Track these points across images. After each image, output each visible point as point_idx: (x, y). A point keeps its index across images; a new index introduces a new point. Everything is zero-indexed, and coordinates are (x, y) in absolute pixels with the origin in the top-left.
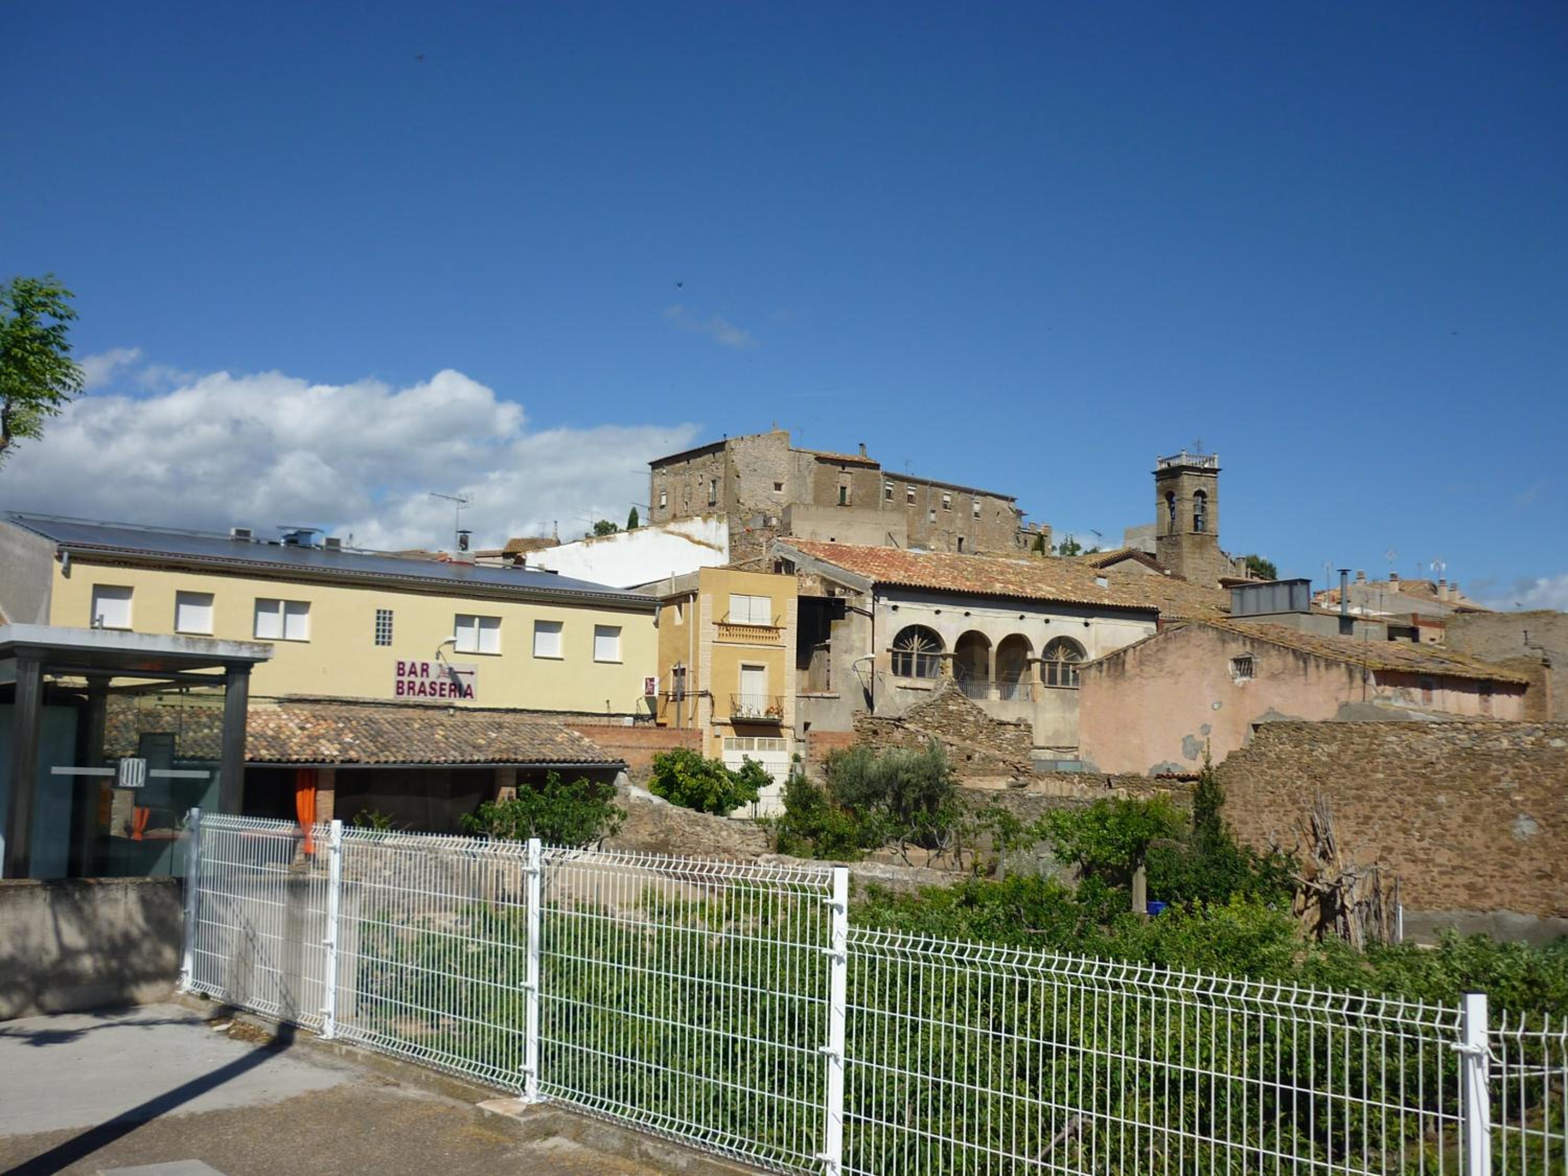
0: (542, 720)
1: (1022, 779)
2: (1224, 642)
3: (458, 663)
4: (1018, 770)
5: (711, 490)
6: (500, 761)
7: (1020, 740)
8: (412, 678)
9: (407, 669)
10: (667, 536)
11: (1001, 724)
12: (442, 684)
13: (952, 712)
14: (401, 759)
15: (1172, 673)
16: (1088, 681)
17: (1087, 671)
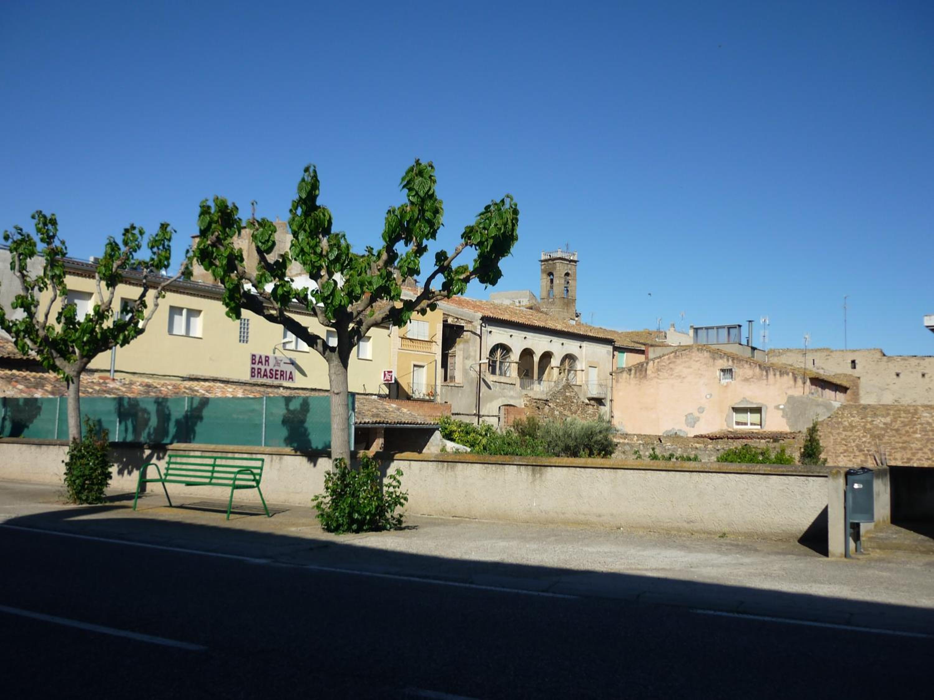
2: (714, 359)
3: (285, 357)
8: (260, 366)
9: (257, 359)
11: (587, 404)
12: (277, 371)
13: (568, 397)
15: (679, 376)
16: (620, 380)
17: (620, 374)
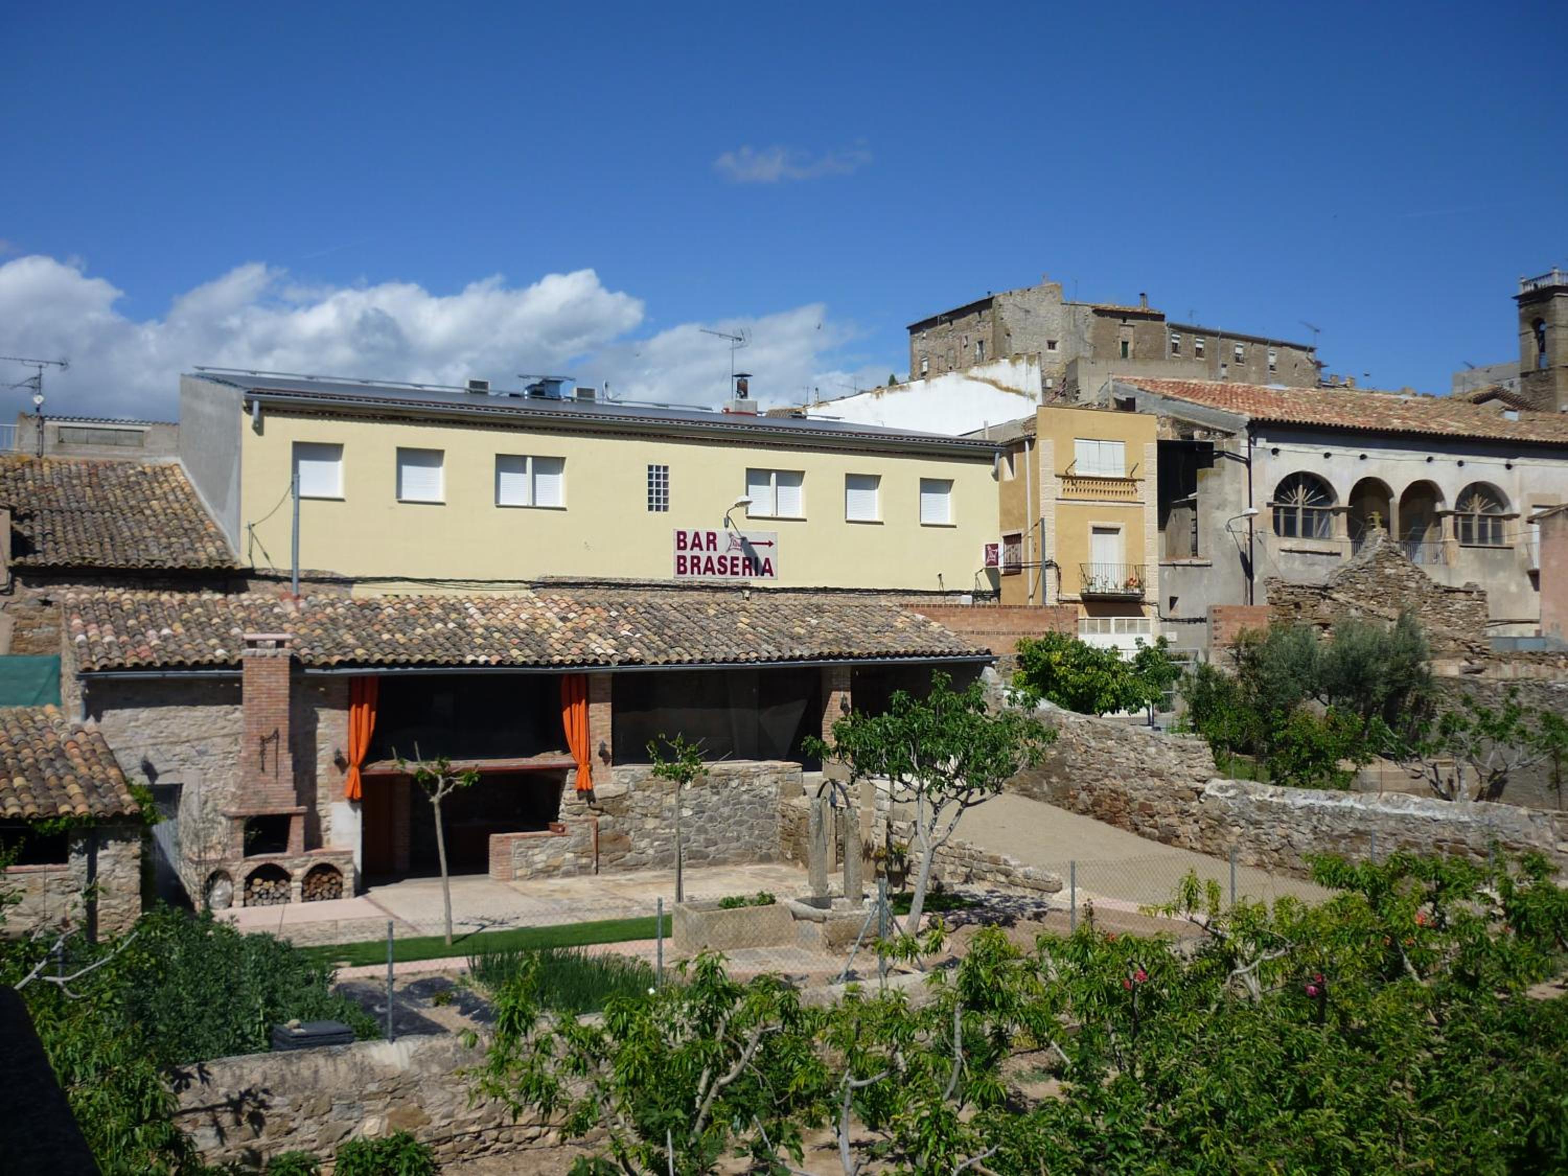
0: (869, 601)
1: (1477, 663)
3: (753, 531)
4: (1472, 651)
5: (978, 352)
6: (830, 656)
7: (1472, 611)
8: (696, 552)
9: (689, 541)
10: (970, 382)
11: (1450, 591)
12: (733, 559)
13: (1388, 577)
14: (698, 657)
16: (1551, 532)
17: (1551, 520)
